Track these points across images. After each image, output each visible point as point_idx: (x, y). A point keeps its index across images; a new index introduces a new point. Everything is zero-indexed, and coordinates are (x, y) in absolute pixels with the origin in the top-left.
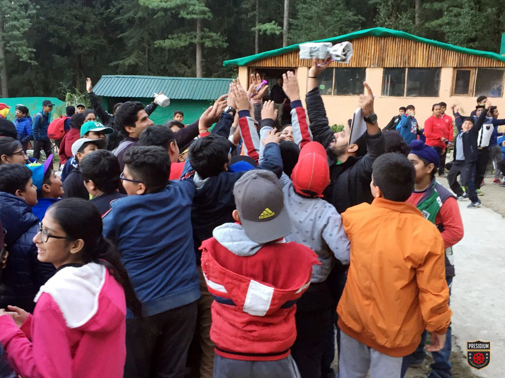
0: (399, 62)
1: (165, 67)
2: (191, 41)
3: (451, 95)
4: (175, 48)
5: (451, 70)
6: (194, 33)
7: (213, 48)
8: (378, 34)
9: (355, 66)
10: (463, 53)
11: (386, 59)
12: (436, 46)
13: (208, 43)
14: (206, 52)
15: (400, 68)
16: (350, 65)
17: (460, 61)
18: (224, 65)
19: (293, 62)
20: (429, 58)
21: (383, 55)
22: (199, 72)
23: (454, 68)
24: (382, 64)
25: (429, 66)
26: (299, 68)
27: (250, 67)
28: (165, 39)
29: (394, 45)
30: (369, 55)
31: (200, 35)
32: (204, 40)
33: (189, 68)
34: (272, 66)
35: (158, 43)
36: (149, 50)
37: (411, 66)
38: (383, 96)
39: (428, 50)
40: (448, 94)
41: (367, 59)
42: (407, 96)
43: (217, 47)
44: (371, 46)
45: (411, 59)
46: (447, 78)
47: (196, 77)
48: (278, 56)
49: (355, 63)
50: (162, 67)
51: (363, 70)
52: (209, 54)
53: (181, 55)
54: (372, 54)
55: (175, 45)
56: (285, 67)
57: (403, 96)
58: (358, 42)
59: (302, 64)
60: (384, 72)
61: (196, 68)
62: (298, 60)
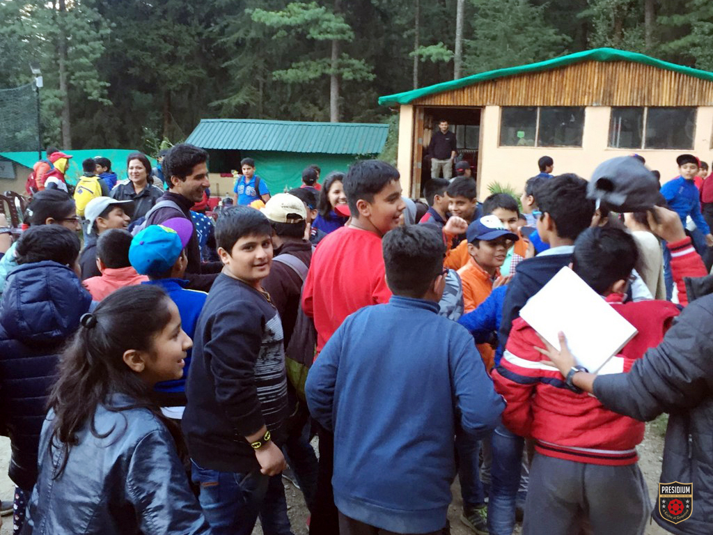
0: (635, 99)
1: (286, 109)
2: (324, 71)
3: (712, 147)
4: (301, 81)
6: (327, 60)
7: (355, 80)
8: (604, 58)
9: (569, 105)
11: (615, 94)
12: (689, 74)
13: (348, 75)
14: (343, 88)
15: (637, 107)
16: (562, 102)
18: (379, 102)
19: (478, 98)
20: (679, 93)
21: (611, 88)
22: (334, 116)
24: (610, 102)
25: (679, 105)
26: (487, 108)
27: (415, 104)
28: (287, 69)
29: (627, 73)
30: (589, 88)
31: (336, 62)
32: (342, 70)
33: (321, 109)
34: (449, 104)
35: (278, 74)
36: (264, 84)
37: (653, 104)
38: (610, 148)
39: (677, 80)
40: (708, 145)
41: (587, 93)
42: (646, 147)
43: (359, 80)
44: (594, 76)
45: (653, 94)
46: (705, 121)
47: (329, 120)
48: (457, 90)
49: (569, 99)
50: (282, 108)
51: (581, 109)
52: (350, 90)
53: (310, 92)
54: (595, 87)
55: (301, 77)
56: (467, 106)
57: (640, 148)
58: (574, 70)
59: (492, 101)
60: (611, 113)
61: (330, 110)
62: (485, 95)
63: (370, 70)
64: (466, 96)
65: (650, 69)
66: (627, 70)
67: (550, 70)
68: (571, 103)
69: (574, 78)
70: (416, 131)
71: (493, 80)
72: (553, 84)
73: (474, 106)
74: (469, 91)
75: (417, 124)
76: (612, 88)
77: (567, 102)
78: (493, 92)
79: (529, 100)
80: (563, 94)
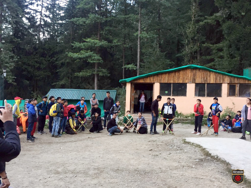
0: (202, 81)
1: (79, 86)
2: (92, 73)
3: (228, 96)
4: (84, 76)
5: (227, 84)
6: (94, 69)
7: (103, 76)
8: (192, 68)
9: (182, 83)
10: (232, 76)
11: (196, 79)
12: (219, 73)
13: (101, 74)
14: (99, 78)
15: (203, 83)
16: (179, 82)
17: (231, 81)
18: (120, 82)
19: (152, 80)
20: (216, 79)
22: (96, 88)
23: (228, 84)
24: (194, 82)
25: (216, 83)
26: (155, 83)
27: (131, 82)
28: (80, 72)
29: (200, 73)
30: (188, 77)
31: (97, 70)
32: (99, 72)
33: (91, 86)
34: (143, 82)
35: (76, 74)
36: (71, 77)
37: (208, 83)
38: (195, 97)
39: (215, 75)
40: (226, 96)
41: (187, 79)
42: (207, 96)
43: (105, 76)
44: (189, 73)
45: (208, 79)
46: (225, 88)
47: (94, 89)
48: (145, 78)
49: (182, 81)
50: (78, 85)
51: (185, 84)
52: (101, 79)
53: (88, 80)
54: (190, 77)
55: (84, 75)
56: (148, 83)
57: (205, 97)
58: (183, 72)
59: (157, 81)
60: (195, 85)
61: (94, 86)
62: (154, 79)
63: (108, 73)
64: (148, 79)
65: (206, 72)
66: (200, 72)
67: (175, 71)
68: (182, 82)
69: (183, 74)
70: (132, 91)
71: (157, 75)
72: (176, 76)
73: (151, 83)
74: (149, 78)
75: (132, 89)
76: (195, 77)
77: (181, 82)
78: (157, 78)
79: (169, 81)
80: (180, 79)
